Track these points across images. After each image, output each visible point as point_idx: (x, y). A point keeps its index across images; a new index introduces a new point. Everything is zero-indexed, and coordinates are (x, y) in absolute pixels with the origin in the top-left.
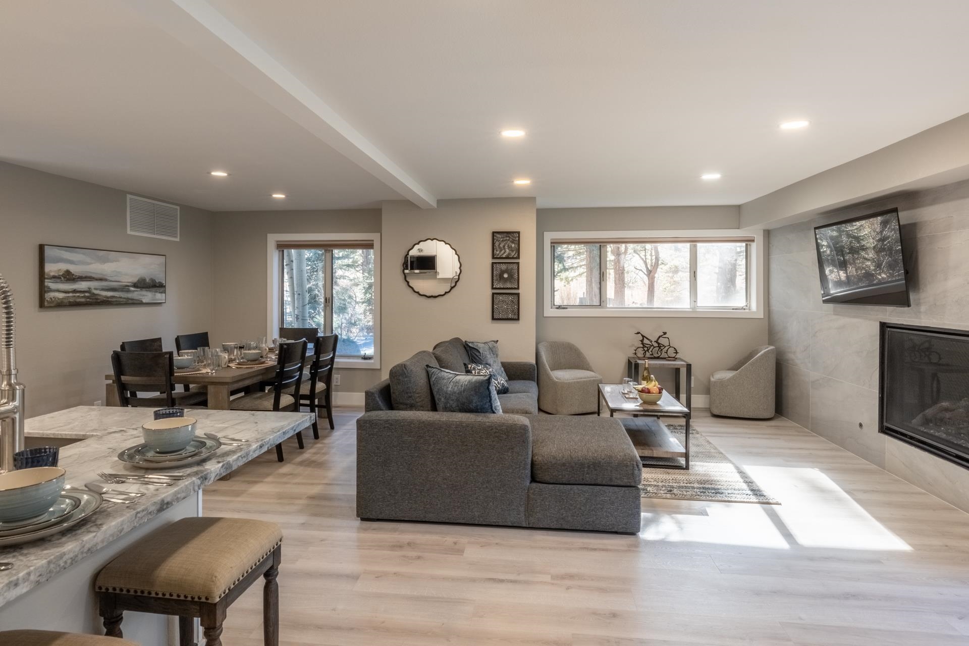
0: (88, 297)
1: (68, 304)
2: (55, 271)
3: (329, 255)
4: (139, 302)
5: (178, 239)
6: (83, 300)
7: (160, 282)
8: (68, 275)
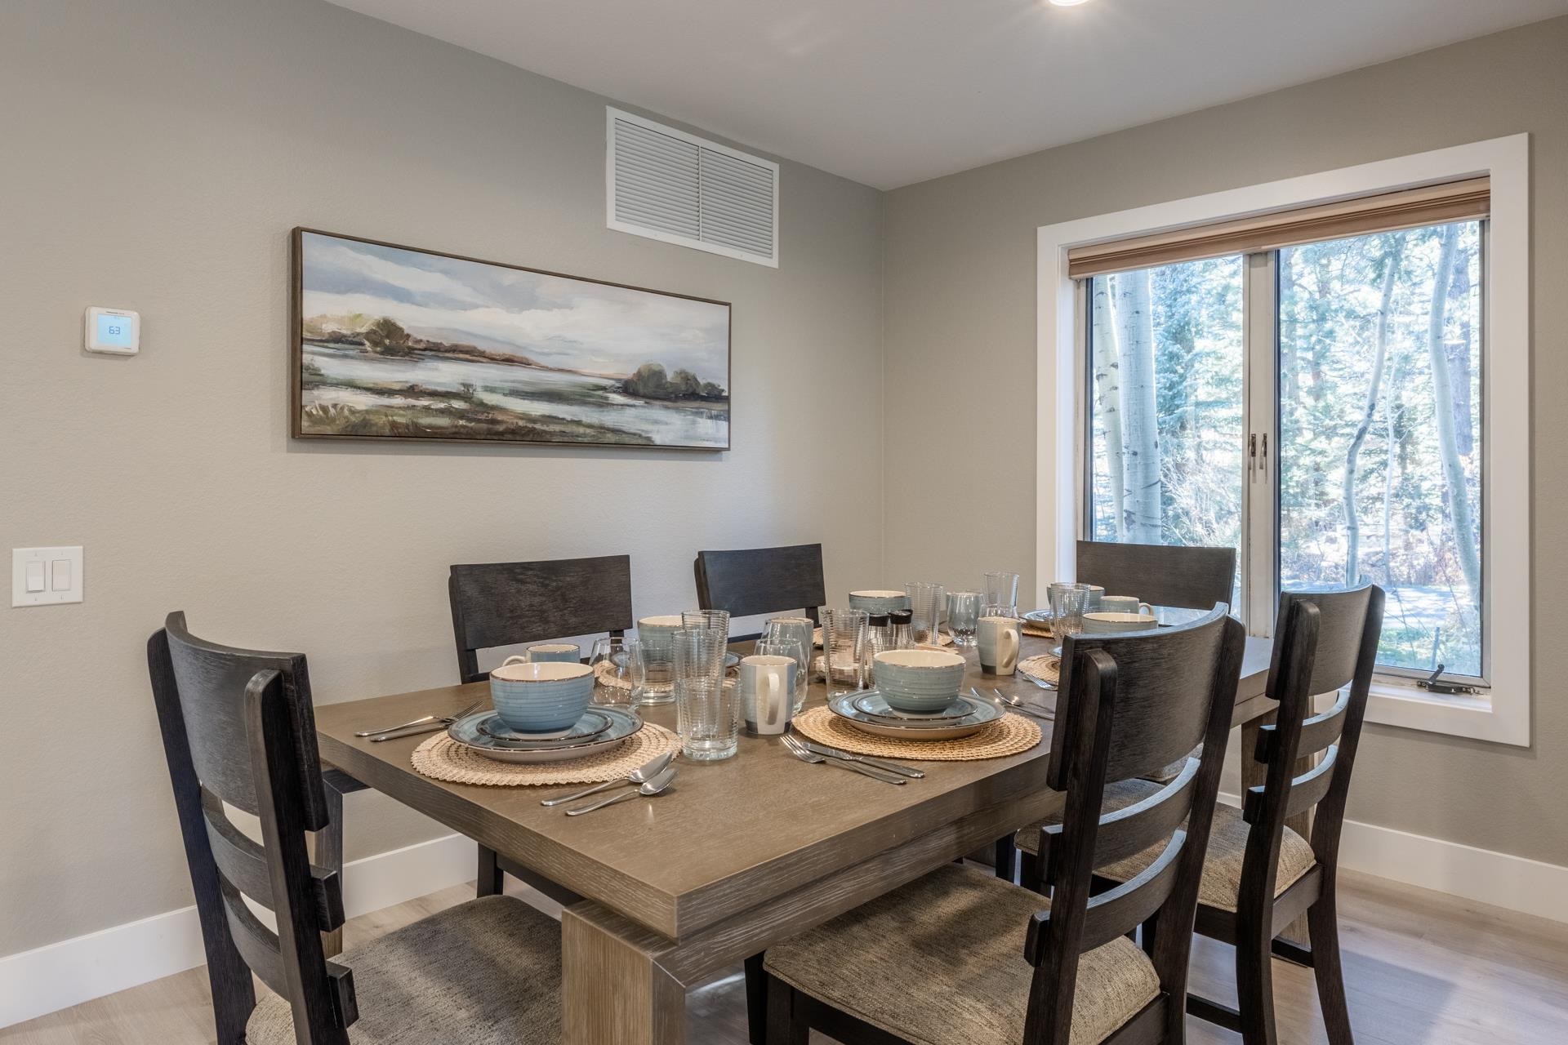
0: (461, 414)
1: (387, 431)
2: (340, 321)
3: (1265, 272)
4: (640, 441)
5: (774, 263)
6: (443, 422)
7: (709, 384)
8: (387, 337)
